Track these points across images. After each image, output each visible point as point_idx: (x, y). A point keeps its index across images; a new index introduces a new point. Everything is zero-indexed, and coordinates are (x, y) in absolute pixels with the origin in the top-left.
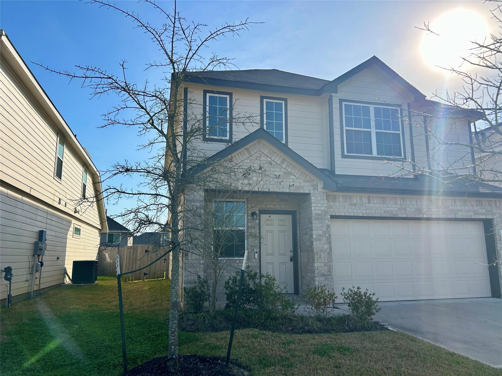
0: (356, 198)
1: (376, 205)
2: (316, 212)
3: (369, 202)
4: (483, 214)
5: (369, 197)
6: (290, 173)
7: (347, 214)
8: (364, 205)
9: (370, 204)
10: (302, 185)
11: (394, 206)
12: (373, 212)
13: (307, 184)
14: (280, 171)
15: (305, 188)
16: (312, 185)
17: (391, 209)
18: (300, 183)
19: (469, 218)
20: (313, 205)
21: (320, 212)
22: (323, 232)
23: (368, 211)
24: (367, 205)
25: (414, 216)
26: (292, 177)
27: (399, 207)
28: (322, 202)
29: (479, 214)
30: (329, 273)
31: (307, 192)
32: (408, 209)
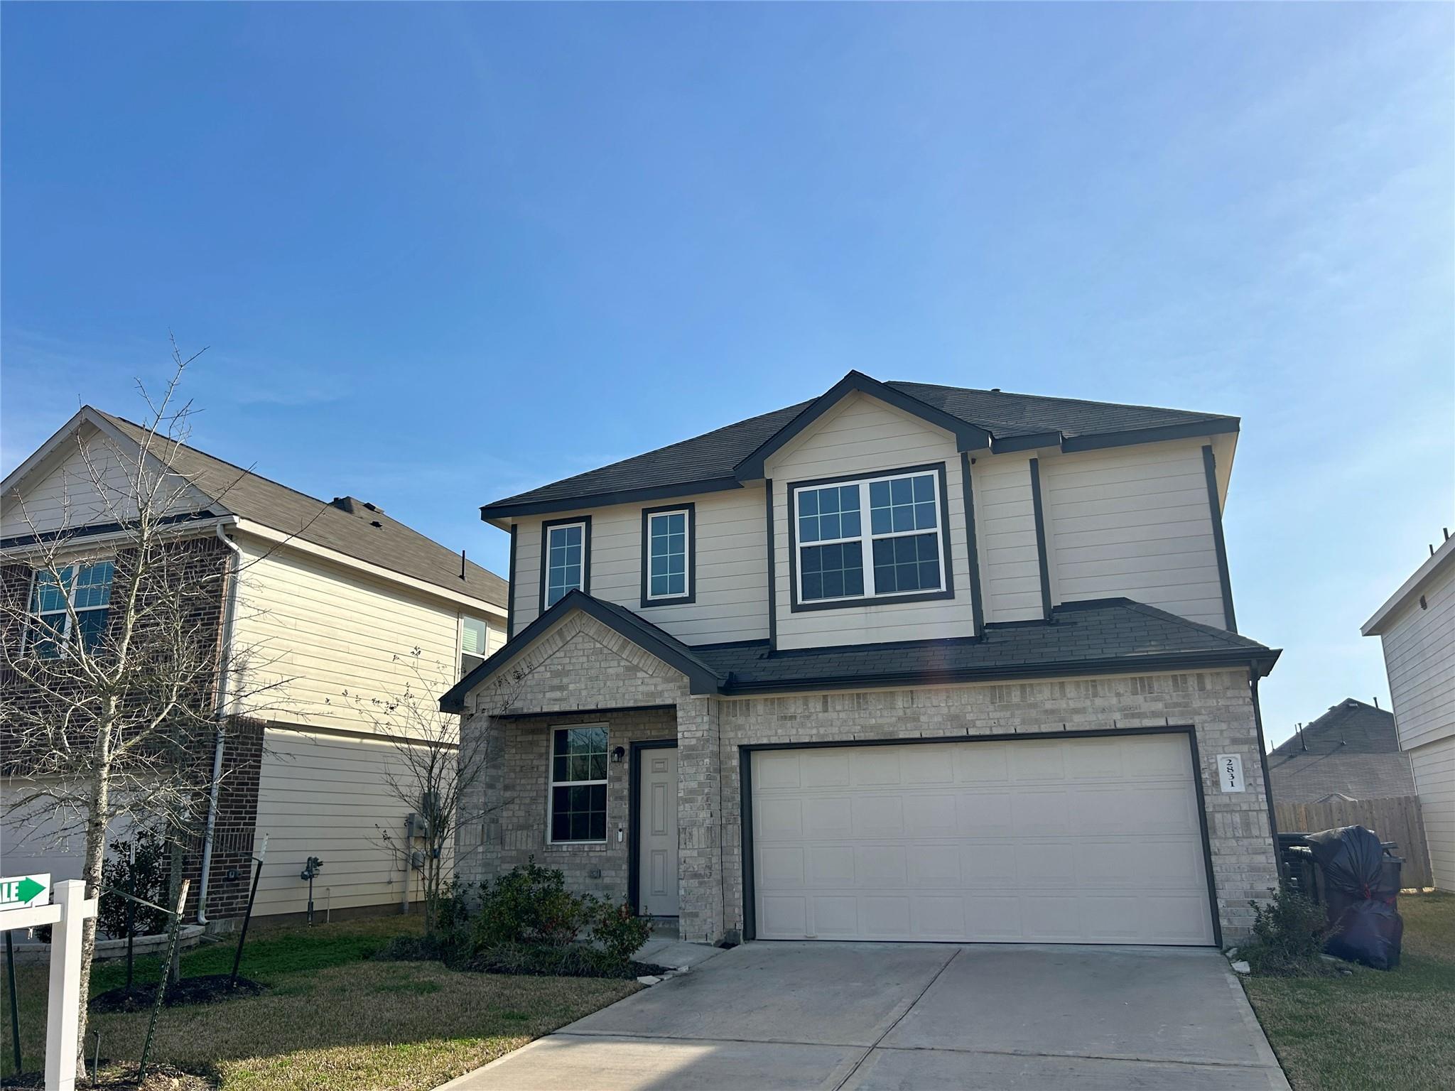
0: (795, 703)
1: (843, 715)
2: (687, 742)
3: (826, 710)
4: (1155, 714)
5: (825, 697)
6: (636, 668)
7: (774, 740)
8: (814, 717)
9: (826, 714)
10: (659, 688)
11: (885, 713)
12: (835, 730)
13: (672, 685)
14: (619, 666)
15: (666, 694)
16: (680, 687)
17: (880, 721)
18: (656, 685)
19: (1108, 728)
20: (679, 728)
21: (694, 742)
22: (700, 784)
23: (822, 731)
24: (820, 715)
25: (941, 734)
26: (640, 674)
27: (901, 713)
28: (699, 720)
29: (1141, 716)
30: (707, 872)
31: (669, 702)
32: (923, 719)
